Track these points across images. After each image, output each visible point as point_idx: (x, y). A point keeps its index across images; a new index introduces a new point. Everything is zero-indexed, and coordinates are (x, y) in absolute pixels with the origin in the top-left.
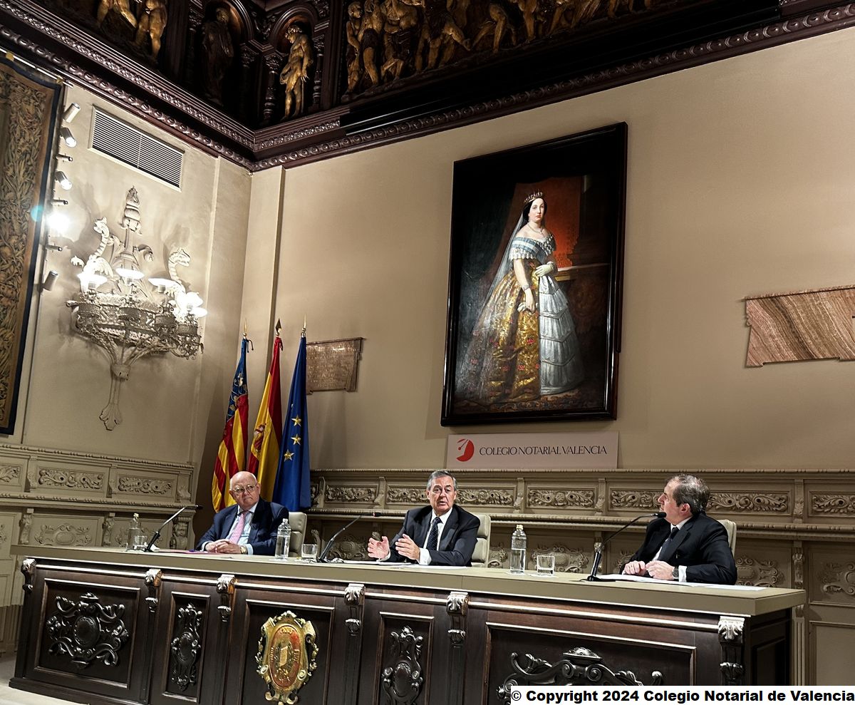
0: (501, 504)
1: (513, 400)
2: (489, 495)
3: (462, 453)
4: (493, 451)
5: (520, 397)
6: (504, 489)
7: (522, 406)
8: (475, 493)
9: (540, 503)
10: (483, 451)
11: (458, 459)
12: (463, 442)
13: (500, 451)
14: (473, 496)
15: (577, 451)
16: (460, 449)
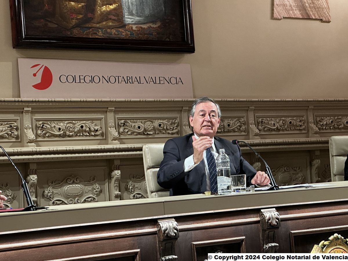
0: (90, 135)
1: (98, 26)
2: (78, 127)
3: (38, 80)
4: (74, 79)
5: (104, 23)
6: (92, 120)
7: (107, 33)
8: (62, 125)
9: (129, 133)
10: (64, 79)
11: (34, 86)
12: (39, 67)
13: (82, 79)
14: (60, 129)
15: (158, 82)
16: (35, 75)
